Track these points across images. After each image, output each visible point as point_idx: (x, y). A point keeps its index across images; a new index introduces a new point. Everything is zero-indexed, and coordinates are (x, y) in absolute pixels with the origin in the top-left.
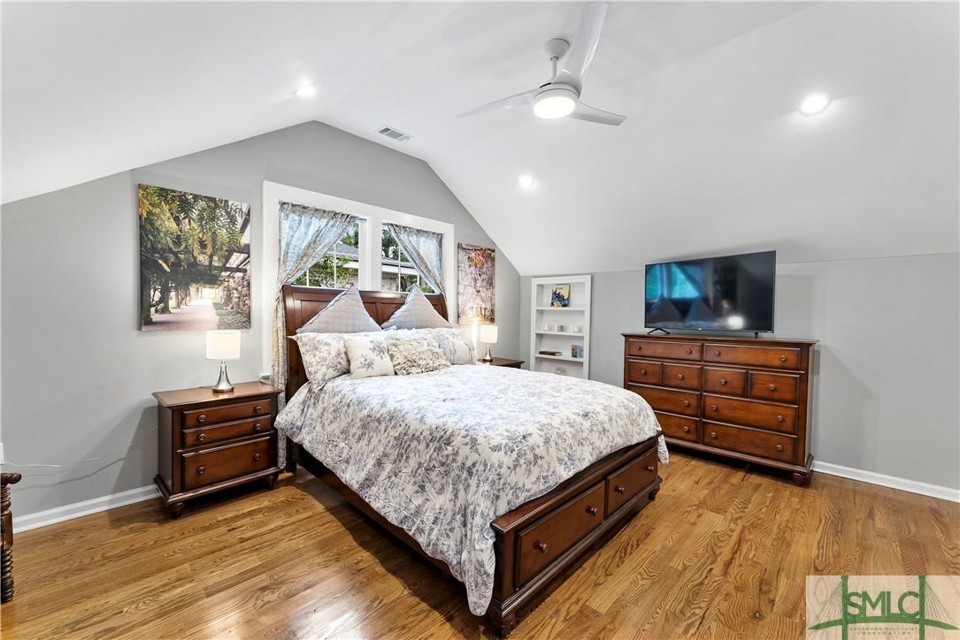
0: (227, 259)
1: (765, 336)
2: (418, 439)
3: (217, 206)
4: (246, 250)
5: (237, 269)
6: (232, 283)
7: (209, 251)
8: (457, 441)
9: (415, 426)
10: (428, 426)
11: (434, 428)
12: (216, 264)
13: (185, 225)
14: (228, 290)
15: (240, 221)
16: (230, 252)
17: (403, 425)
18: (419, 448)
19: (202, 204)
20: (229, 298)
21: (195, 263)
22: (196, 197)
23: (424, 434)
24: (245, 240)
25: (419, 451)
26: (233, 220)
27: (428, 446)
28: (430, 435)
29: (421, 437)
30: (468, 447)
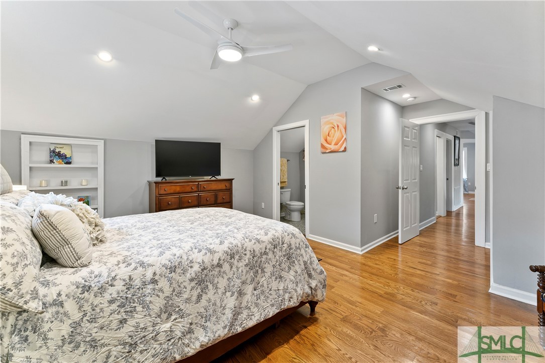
1: (219, 177)
2: (266, 253)
8: (287, 240)
9: (258, 248)
10: (267, 242)
11: (272, 240)
17: (248, 253)
18: (268, 257)
23: (268, 247)
25: (270, 259)
27: (274, 252)
28: (272, 245)
29: (267, 250)
30: (293, 238)
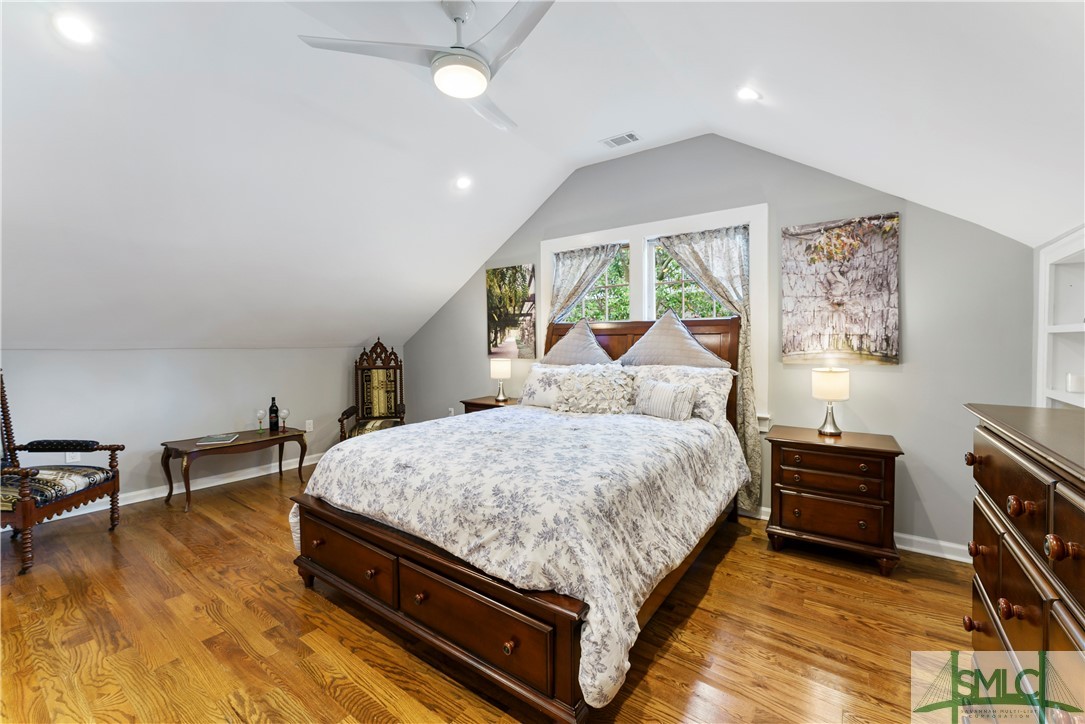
0: (522, 307)
3: (517, 271)
4: (532, 299)
5: (528, 314)
6: (525, 326)
7: (513, 304)
12: (517, 312)
13: (503, 290)
14: (523, 330)
15: (528, 277)
16: (524, 302)
19: (510, 272)
20: (523, 336)
21: (507, 314)
22: (508, 269)
24: (531, 292)
26: (524, 278)
